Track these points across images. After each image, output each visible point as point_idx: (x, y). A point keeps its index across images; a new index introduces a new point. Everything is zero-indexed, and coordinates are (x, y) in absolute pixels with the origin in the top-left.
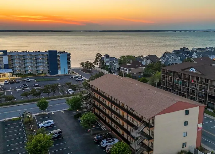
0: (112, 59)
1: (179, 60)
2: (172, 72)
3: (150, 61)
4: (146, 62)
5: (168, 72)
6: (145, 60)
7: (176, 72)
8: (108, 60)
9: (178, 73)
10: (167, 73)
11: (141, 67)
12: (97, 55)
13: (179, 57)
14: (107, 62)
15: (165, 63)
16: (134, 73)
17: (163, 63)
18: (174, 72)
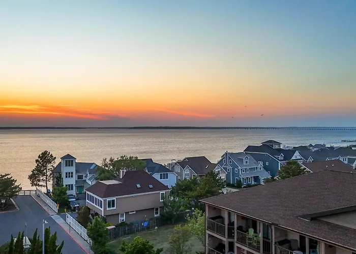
0: (81, 167)
1: (262, 169)
2: (254, 224)
3: (191, 173)
4: (180, 174)
5: (234, 219)
6: (178, 169)
7: (278, 228)
8: (72, 169)
9: (285, 232)
10: (231, 224)
11: (152, 190)
12: (39, 157)
13: (261, 163)
14: (69, 175)
15: (228, 176)
16: (127, 213)
17: (223, 176)
18: (267, 227)
